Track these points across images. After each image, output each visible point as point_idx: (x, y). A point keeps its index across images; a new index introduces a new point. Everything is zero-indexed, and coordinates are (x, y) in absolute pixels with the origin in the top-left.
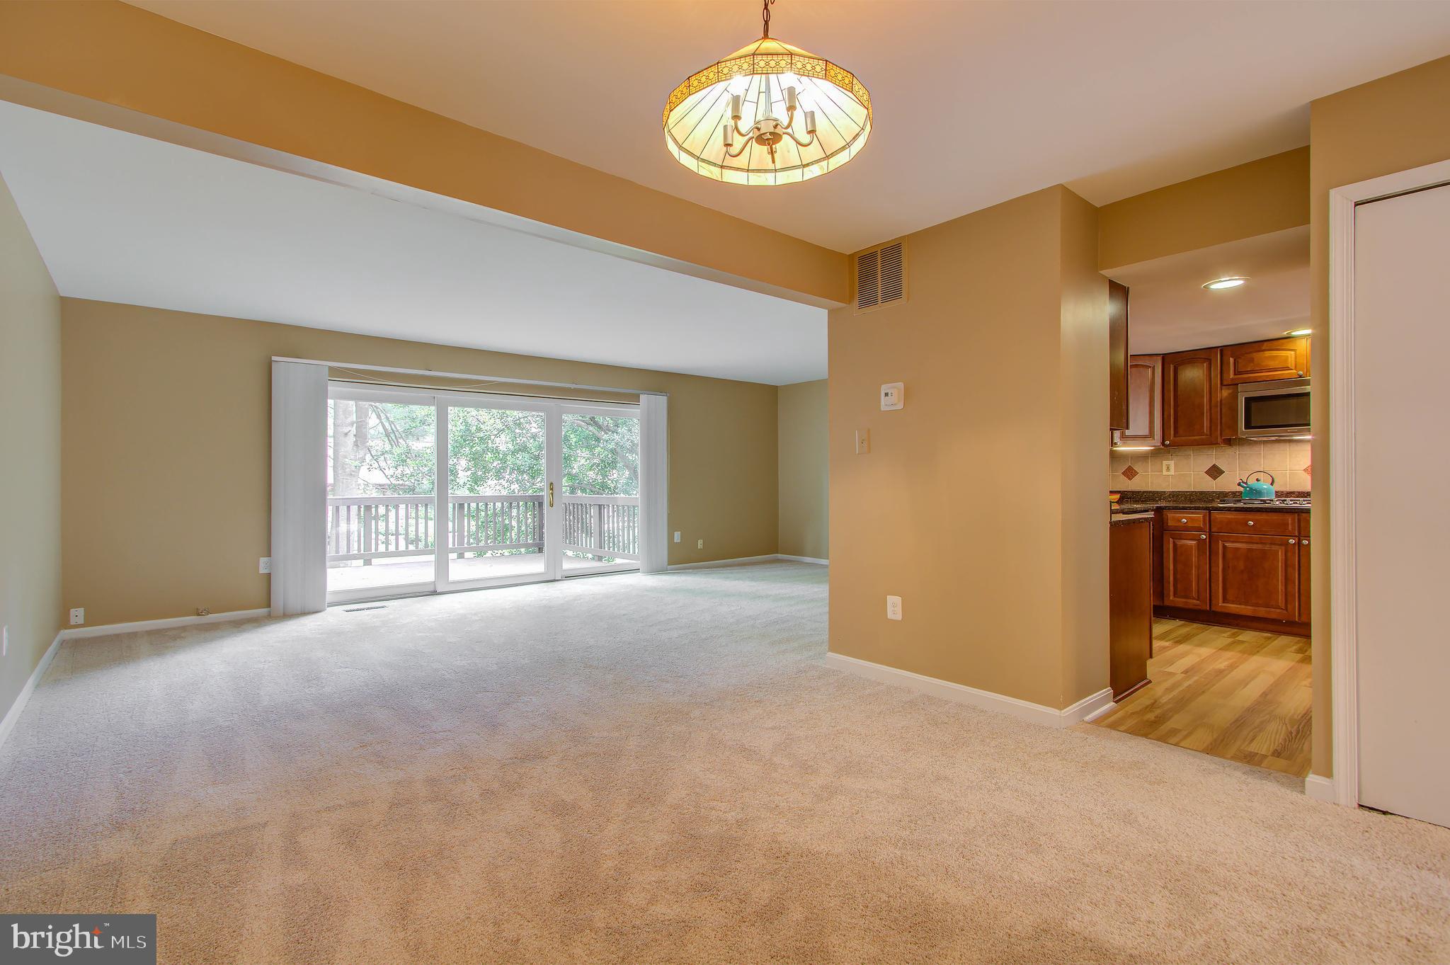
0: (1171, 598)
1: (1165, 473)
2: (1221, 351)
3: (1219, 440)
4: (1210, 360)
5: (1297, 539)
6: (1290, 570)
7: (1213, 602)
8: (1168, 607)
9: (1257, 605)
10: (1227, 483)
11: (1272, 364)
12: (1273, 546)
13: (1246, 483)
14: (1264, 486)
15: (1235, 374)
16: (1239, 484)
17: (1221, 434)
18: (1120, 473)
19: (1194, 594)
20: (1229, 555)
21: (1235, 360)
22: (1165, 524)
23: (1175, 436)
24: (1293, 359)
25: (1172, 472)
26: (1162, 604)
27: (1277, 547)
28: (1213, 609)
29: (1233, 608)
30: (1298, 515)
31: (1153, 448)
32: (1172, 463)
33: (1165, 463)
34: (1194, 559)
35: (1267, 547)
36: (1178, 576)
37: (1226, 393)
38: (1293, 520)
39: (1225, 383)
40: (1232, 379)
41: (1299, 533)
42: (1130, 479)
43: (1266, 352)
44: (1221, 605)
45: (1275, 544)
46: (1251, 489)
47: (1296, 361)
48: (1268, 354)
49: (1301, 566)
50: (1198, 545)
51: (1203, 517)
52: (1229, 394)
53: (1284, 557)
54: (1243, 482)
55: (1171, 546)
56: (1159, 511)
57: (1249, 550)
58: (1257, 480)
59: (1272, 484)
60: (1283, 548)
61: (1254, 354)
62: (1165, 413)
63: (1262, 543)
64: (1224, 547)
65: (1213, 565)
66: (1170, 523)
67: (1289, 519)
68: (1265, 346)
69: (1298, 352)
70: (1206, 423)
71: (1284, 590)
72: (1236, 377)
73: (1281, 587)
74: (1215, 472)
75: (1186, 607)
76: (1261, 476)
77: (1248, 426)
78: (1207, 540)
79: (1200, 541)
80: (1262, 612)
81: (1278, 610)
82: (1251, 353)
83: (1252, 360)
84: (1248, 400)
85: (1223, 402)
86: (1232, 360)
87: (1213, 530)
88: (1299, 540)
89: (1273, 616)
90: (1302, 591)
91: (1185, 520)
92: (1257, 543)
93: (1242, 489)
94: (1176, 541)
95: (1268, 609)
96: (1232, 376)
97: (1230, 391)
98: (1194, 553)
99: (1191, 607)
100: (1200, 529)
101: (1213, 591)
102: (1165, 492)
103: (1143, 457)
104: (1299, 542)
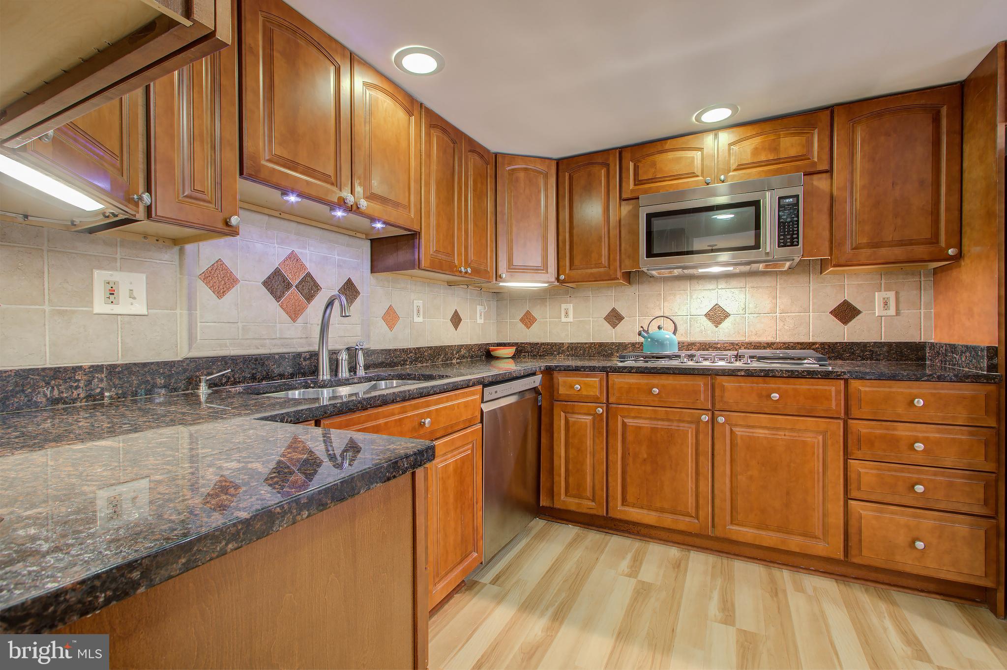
0: (562, 498)
1: (564, 319)
2: (620, 153)
3: (619, 274)
4: (608, 165)
5: (710, 413)
6: (701, 459)
7: (611, 504)
8: (559, 510)
9: (662, 510)
10: (626, 333)
11: (677, 169)
12: (682, 424)
13: (647, 332)
14: (667, 334)
15: (635, 185)
16: (640, 334)
17: (620, 266)
18: (517, 320)
19: (589, 493)
20: (630, 437)
21: (635, 165)
22: (555, 393)
23: (570, 269)
24: (699, 162)
25: (571, 319)
26: (552, 506)
27: (686, 425)
28: (611, 514)
29: (635, 514)
30: (712, 379)
31: (546, 285)
32: (570, 307)
33: (564, 306)
34: (589, 442)
35: (674, 426)
36: (570, 467)
37: (626, 209)
38: (706, 385)
39: (624, 196)
40: (632, 191)
41: (713, 404)
42: (528, 328)
43: (669, 154)
44: (621, 511)
45: (683, 421)
46: (653, 339)
47: (702, 164)
48: (671, 155)
49: (716, 454)
50: (594, 420)
51: (601, 381)
52: (629, 212)
53: (694, 441)
54: (644, 330)
55: (563, 422)
56: (549, 372)
57: (654, 430)
58: (659, 328)
59: (674, 333)
60: (693, 426)
61: (657, 156)
62: (560, 238)
63: (669, 420)
64: (624, 424)
65: (610, 450)
66: (562, 390)
67: (700, 383)
68: (669, 144)
69: (705, 151)
70: (605, 252)
71: (694, 490)
72: (637, 187)
73: (691, 485)
74: (614, 318)
75: (580, 510)
76: (660, 322)
77: (650, 254)
78: (605, 414)
79: (596, 416)
80: (668, 520)
81: (687, 519)
82: (653, 154)
83: (654, 164)
84: (650, 217)
85: (622, 223)
86: (631, 165)
87: (611, 401)
88: (713, 414)
89: (682, 527)
90: (716, 492)
91: (578, 386)
92: (663, 420)
93: (642, 340)
94: (568, 415)
95: (676, 517)
96: (632, 186)
97: (631, 207)
98: (589, 432)
99: (585, 511)
100: (596, 400)
101: (610, 489)
102: (563, 344)
103: (539, 297)
104: (713, 419)
